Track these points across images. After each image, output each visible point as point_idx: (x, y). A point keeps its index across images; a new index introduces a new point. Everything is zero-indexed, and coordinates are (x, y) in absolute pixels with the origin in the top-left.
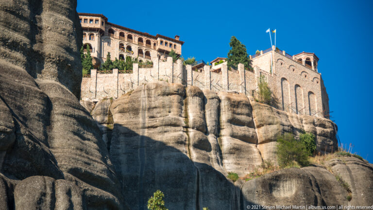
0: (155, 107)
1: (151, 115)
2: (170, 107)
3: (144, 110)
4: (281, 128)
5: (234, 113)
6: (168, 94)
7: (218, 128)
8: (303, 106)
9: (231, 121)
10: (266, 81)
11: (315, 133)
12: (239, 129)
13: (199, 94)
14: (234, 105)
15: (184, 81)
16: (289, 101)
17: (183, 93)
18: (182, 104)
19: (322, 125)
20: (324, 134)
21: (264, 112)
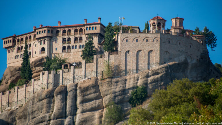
0: (35, 111)
1: (33, 116)
2: (42, 109)
3: (29, 115)
4: (113, 95)
5: (84, 96)
6: (42, 100)
7: (76, 109)
8: (143, 64)
9: (83, 102)
10: (113, 59)
11: (146, 84)
12: (88, 105)
13: (60, 93)
14: (84, 90)
15: (56, 83)
16: (131, 66)
17: (50, 96)
18: (50, 103)
19: (155, 73)
20: (155, 81)
21: (103, 88)
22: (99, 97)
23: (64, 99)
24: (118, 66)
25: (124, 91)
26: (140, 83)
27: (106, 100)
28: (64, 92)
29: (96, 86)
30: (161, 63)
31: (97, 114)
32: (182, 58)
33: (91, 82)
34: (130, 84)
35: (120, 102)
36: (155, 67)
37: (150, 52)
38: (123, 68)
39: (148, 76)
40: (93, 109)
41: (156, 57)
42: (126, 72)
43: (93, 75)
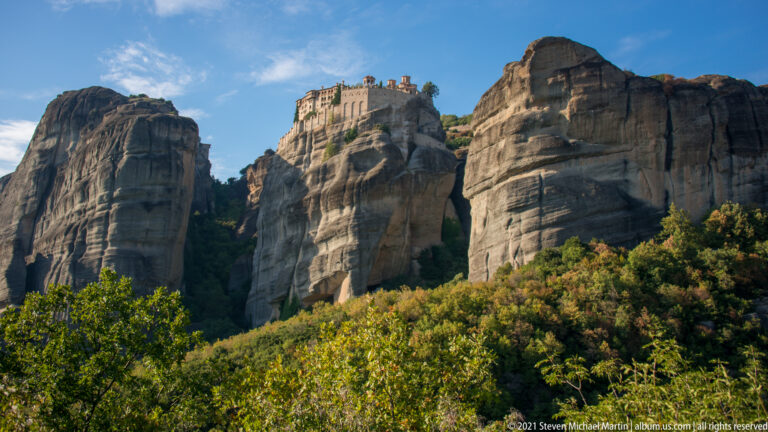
4: (334, 136)
7: (311, 147)
8: (356, 112)
9: (316, 142)
10: (336, 110)
11: (356, 126)
12: (319, 145)
13: (302, 136)
14: (318, 133)
15: (301, 130)
16: (348, 114)
17: (296, 139)
18: (296, 144)
19: (364, 118)
20: (363, 124)
21: (328, 132)
22: (326, 138)
23: (305, 141)
24: (340, 115)
25: (340, 133)
26: (352, 127)
27: (329, 140)
28: (304, 136)
29: (323, 130)
30: (369, 109)
31: (324, 151)
32: (386, 105)
33: (321, 128)
34: (345, 128)
35: (338, 141)
36: (363, 114)
37: (361, 102)
38: (342, 115)
39: (358, 121)
40: (322, 148)
41: (365, 106)
42: (345, 118)
43: (323, 123)
